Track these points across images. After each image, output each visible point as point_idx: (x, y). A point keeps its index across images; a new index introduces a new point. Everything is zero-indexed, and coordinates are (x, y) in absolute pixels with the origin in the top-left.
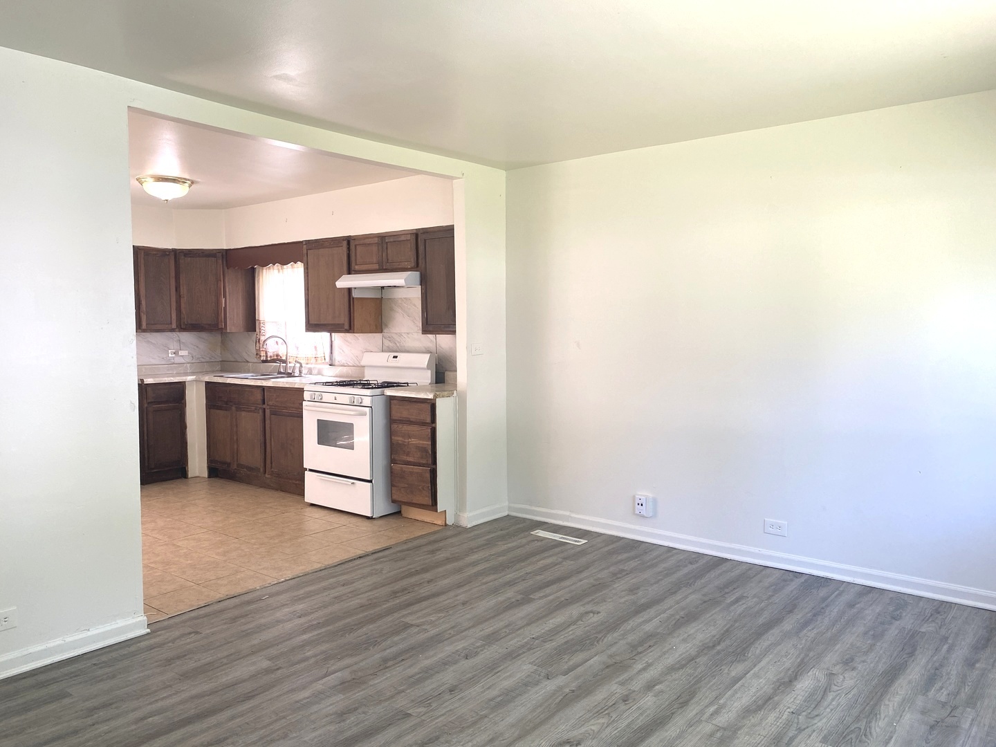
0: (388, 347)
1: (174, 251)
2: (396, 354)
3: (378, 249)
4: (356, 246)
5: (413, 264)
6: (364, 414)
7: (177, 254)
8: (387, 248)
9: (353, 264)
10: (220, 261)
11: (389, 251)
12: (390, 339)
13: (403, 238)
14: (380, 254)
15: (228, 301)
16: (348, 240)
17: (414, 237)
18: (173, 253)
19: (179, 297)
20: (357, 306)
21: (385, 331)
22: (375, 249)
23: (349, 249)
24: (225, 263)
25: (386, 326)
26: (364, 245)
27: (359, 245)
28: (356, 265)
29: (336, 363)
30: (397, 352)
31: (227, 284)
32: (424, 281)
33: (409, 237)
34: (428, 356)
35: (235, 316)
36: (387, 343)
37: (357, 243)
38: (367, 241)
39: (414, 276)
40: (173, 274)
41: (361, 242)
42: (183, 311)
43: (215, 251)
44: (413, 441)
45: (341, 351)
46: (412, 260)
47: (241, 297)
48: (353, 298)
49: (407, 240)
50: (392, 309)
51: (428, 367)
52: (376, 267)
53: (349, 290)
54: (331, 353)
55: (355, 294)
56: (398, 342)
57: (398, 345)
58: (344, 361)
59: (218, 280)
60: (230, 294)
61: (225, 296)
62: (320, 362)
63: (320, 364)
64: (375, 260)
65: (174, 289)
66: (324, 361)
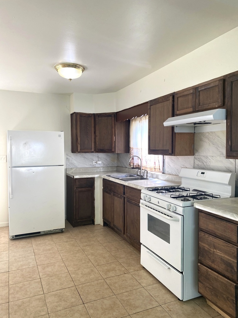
0: (198, 165)
1: (94, 114)
2: (203, 171)
3: (193, 97)
4: (178, 98)
5: (220, 103)
6: (177, 221)
7: (95, 116)
8: (199, 95)
9: (176, 110)
10: (113, 118)
11: (201, 97)
12: (200, 160)
13: (212, 85)
14: (194, 100)
15: (116, 138)
16: (173, 96)
17: (221, 82)
18: (93, 115)
19: (95, 136)
20: (177, 138)
21: (196, 154)
22: (190, 97)
23: (173, 101)
24: (115, 119)
25: (197, 151)
26: (184, 96)
27: (180, 97)
28: (178, 110)
29: (166, 172)
30: (203, 169)
31: (116, 130)
32: (229, 116)
33: (217, 83)
34: (229, 175)
35: (120, 145)
36: (197, 162)
37: (179, 95)
38: (186, 93)
39: (221, 112)
40: (93, 125)
41: (182, 95)
42: (97, 143)
43: (111, 114)
44: (219, 253)
45: (169, 166)
46: (220, 100)
47: (123, 136)
48: (175, 133)
49: (216, 86)
50: (201, 140)
51: (230, 184)
52: (191, 110)
53: (173, 127)
54: (163, 166)
55: (176, 130)
56: (205, 162)
57: (205, 164)
58: (170, 172)
59: (112, 128)
60: (117, 135)
61: (115, 136)
62: (157, 171)
63: (157, 172)
64: (190, 105)
65: (93, 132)
66: (159, 171)
